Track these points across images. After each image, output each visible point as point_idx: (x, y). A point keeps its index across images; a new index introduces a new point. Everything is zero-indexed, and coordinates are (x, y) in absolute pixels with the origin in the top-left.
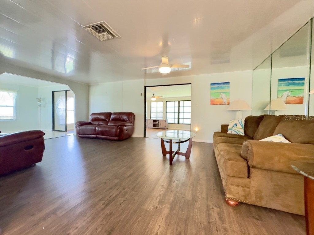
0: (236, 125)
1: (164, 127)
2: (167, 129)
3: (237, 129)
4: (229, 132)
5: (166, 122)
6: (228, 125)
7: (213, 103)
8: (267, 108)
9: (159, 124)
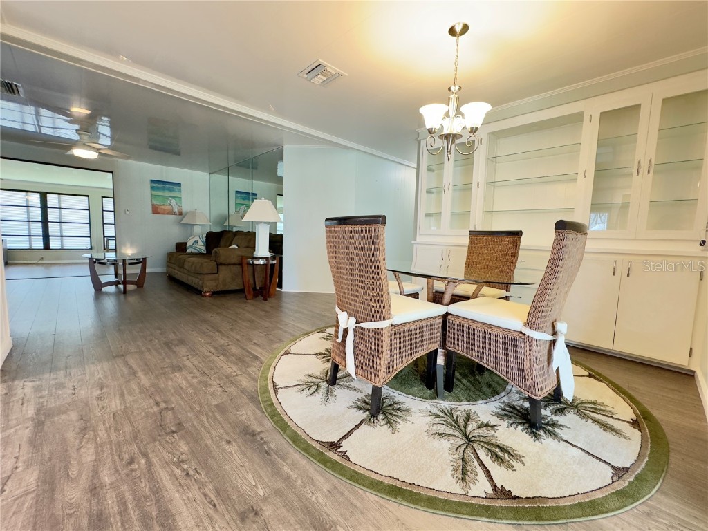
0: (196, 242)
3: (198, 246)
4: (189, 251)
6: (186, 243)
7: (156, 211)
8: (226, 224)
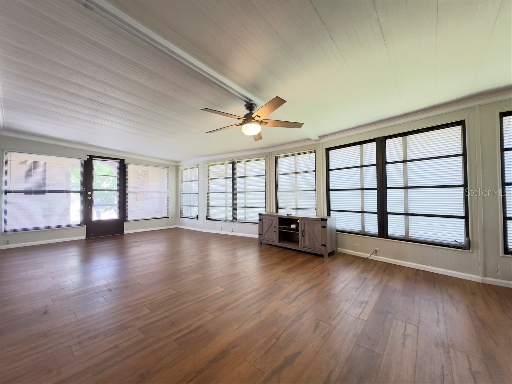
1: (320, 250)
2: (332, 254)
5: (325, 227)
9: (300, 233)
